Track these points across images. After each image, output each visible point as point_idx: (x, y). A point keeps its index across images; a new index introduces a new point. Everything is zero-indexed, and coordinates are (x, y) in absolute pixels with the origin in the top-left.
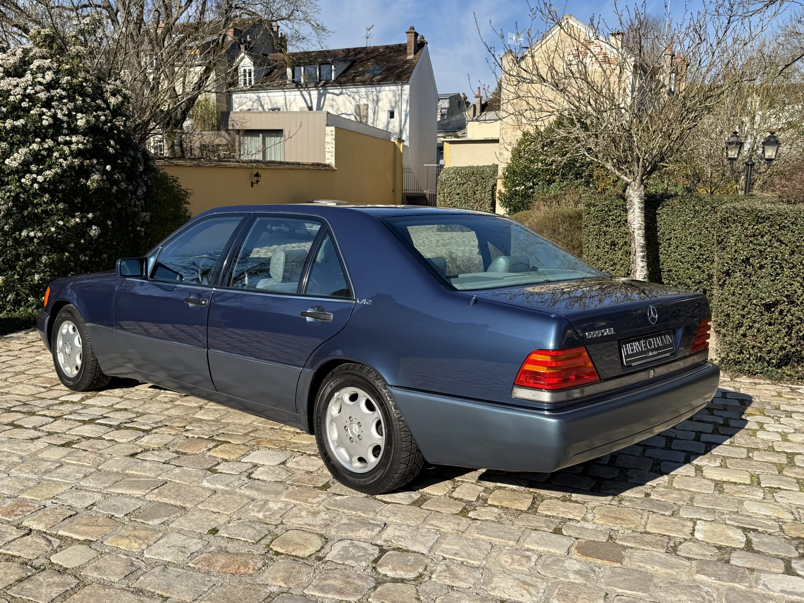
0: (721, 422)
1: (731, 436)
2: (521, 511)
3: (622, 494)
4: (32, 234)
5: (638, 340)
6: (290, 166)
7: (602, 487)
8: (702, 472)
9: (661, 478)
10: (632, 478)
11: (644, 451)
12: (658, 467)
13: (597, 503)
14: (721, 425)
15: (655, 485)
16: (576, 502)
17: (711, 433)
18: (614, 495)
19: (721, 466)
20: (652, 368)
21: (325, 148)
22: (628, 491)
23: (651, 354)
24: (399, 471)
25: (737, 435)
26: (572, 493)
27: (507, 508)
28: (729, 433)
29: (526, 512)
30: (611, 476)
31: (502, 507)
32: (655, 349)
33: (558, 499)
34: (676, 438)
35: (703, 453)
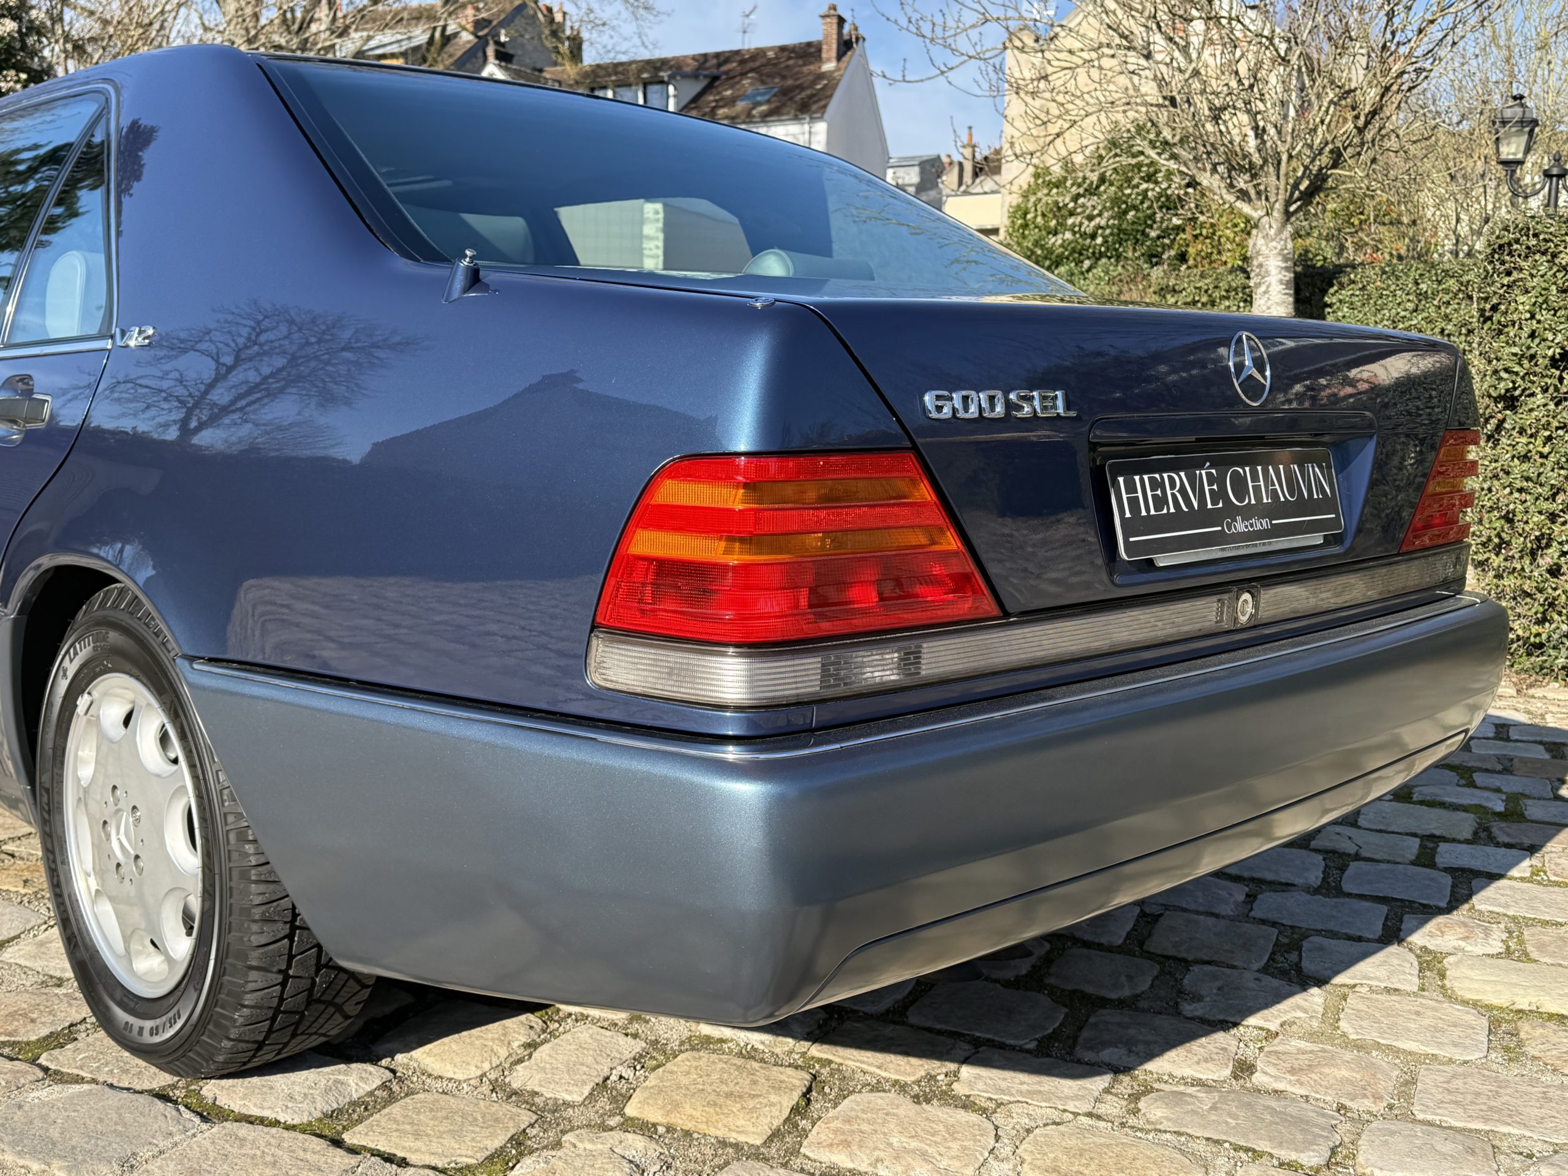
0: (1500, 807)
1: (1532, 849)
2: (737, 1146)
3: (1150, 1066)
5: (1189, 467)
7: (1085, 1034)
8: (1442, 975)
9: (1298, 999)
10: (1197, 998)
11: (1251, 898)
12: (1293, 957)
13: (1043, 1110)
14: (1499, 815)
15: (1273, 1027)
16: (967, 1104)
17: (1467, 842)
18: (1118, 1070)
19: (1508, 952)
20: (1247, 583)
21: (641, 249)
22: (1172, 1054)
23: (1240, 526)
25: (1553, 847)
26: (965, 1061)
27: (687, 1134)
28: (1527, 842)
29: (756, 1155)
30: (1126, 992)
31: (670, 1129)
32: (1260, 511)
33: (902, 1088)
34: (1357, 857)
35: (1443, 904)
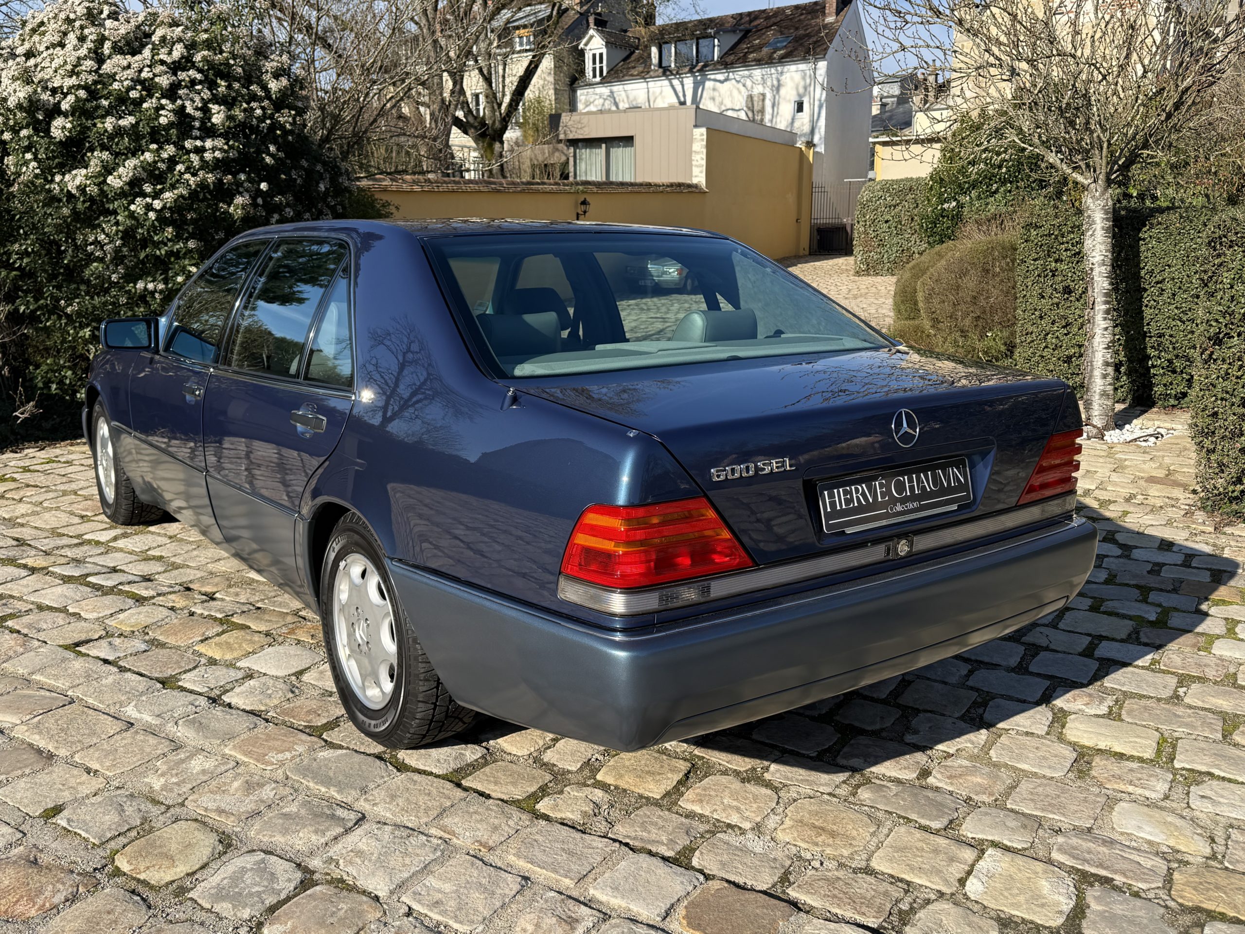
0: (1153, 617)
1: (1159, 647)
2: (648, 798)
3: (874, 769)
4: (151, 286)
5: (868, 480)
6: (636, 189)
7: (845, 749)
8: (1063, 726)
9: (971, 736)
10: (916, 732)
11: (971, 672)
12: (981, 711)
13: (806, 790)
14: (1152, 624)
15: (951, 751)
16: (768, 785)
17: (1122, 641)
18: (854, 770)
19: (1109, 715)
20: (904, 535)
21: (691, 160)
22: (887, 763)
23: (899, 508)
24: (418, 716)
25: (1173, 646)
26: (775, 761)
27: (625, 790)
28: (1158, 642)
29: (656, 803)
30: (877, 727)
31: (617, 787)
32: (913, 498)
33: (737, 773)
34: (1047, 649)
35: (1085, 682)
